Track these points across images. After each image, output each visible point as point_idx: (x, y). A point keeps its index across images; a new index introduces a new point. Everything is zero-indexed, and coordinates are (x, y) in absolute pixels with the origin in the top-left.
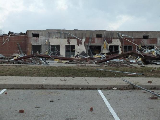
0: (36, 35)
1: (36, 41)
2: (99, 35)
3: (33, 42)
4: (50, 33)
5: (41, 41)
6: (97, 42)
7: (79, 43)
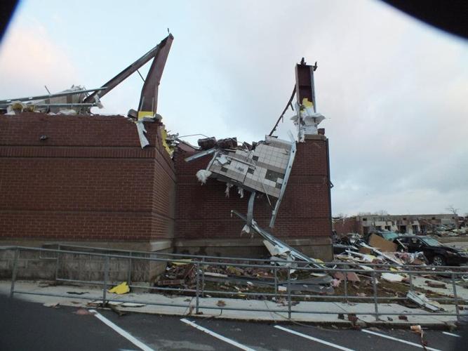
0: (365, 220)
1: (366, 223)
2: (405, 218)
3: (364, 224)
4: (375, 217)
5: (369, 223)
6: (404, 223)
7: (393, 224)
